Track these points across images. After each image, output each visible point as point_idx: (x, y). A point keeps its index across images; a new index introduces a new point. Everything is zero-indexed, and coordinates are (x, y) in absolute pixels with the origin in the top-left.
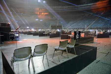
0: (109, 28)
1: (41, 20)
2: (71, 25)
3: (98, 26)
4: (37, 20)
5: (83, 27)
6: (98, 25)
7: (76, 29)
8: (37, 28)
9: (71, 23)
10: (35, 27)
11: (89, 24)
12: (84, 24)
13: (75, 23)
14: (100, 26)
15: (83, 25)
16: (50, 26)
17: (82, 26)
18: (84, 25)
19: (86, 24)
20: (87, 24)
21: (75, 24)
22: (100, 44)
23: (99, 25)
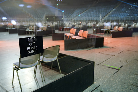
0: (135, 20)
1: (29, 7)
2: (77, 16)
3: (120, 17)
4: (22, 6)
5: (96, 19)
6: (119, 15)
7: (85, 21)
8: (22, 19)
9: (77, 11)
10: (18, 19)
11: (106, 13)
12: (97, 13)
13: (84, 11)
14: (122, 17)
15: (96, 16)
16: (44, 17)
17: (94, 16)
18: (98, 16)
19: (101, 13)
20: (103, 13)
21: (84, 13)
22: (113, 50)
23: (121, 15)
